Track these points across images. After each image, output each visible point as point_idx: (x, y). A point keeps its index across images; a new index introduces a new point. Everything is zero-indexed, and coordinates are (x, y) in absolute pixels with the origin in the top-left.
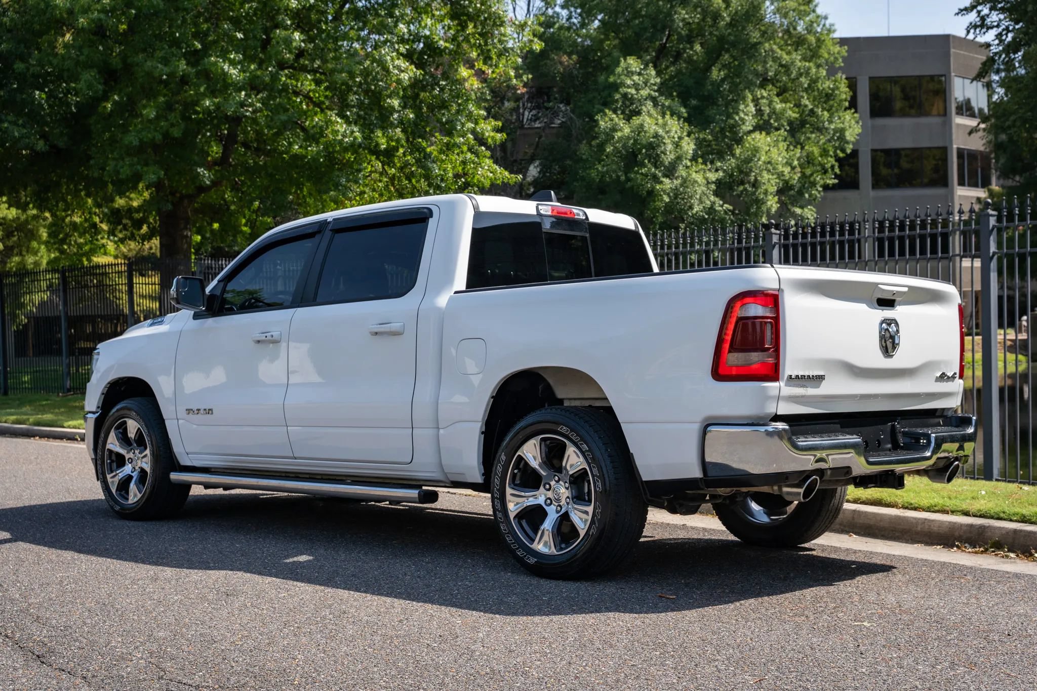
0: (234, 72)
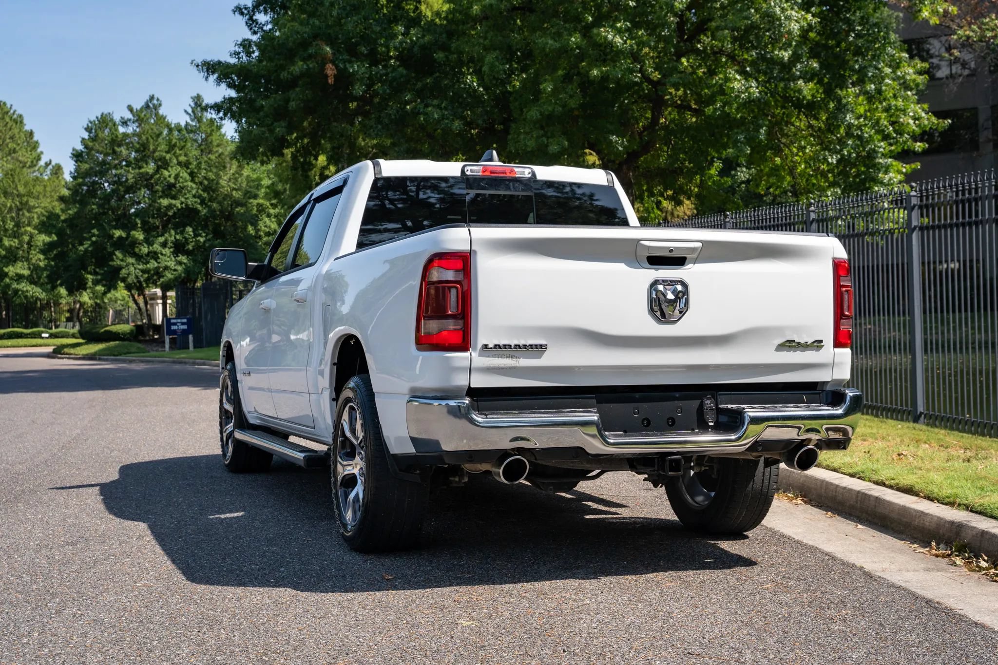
0: (618, 40)
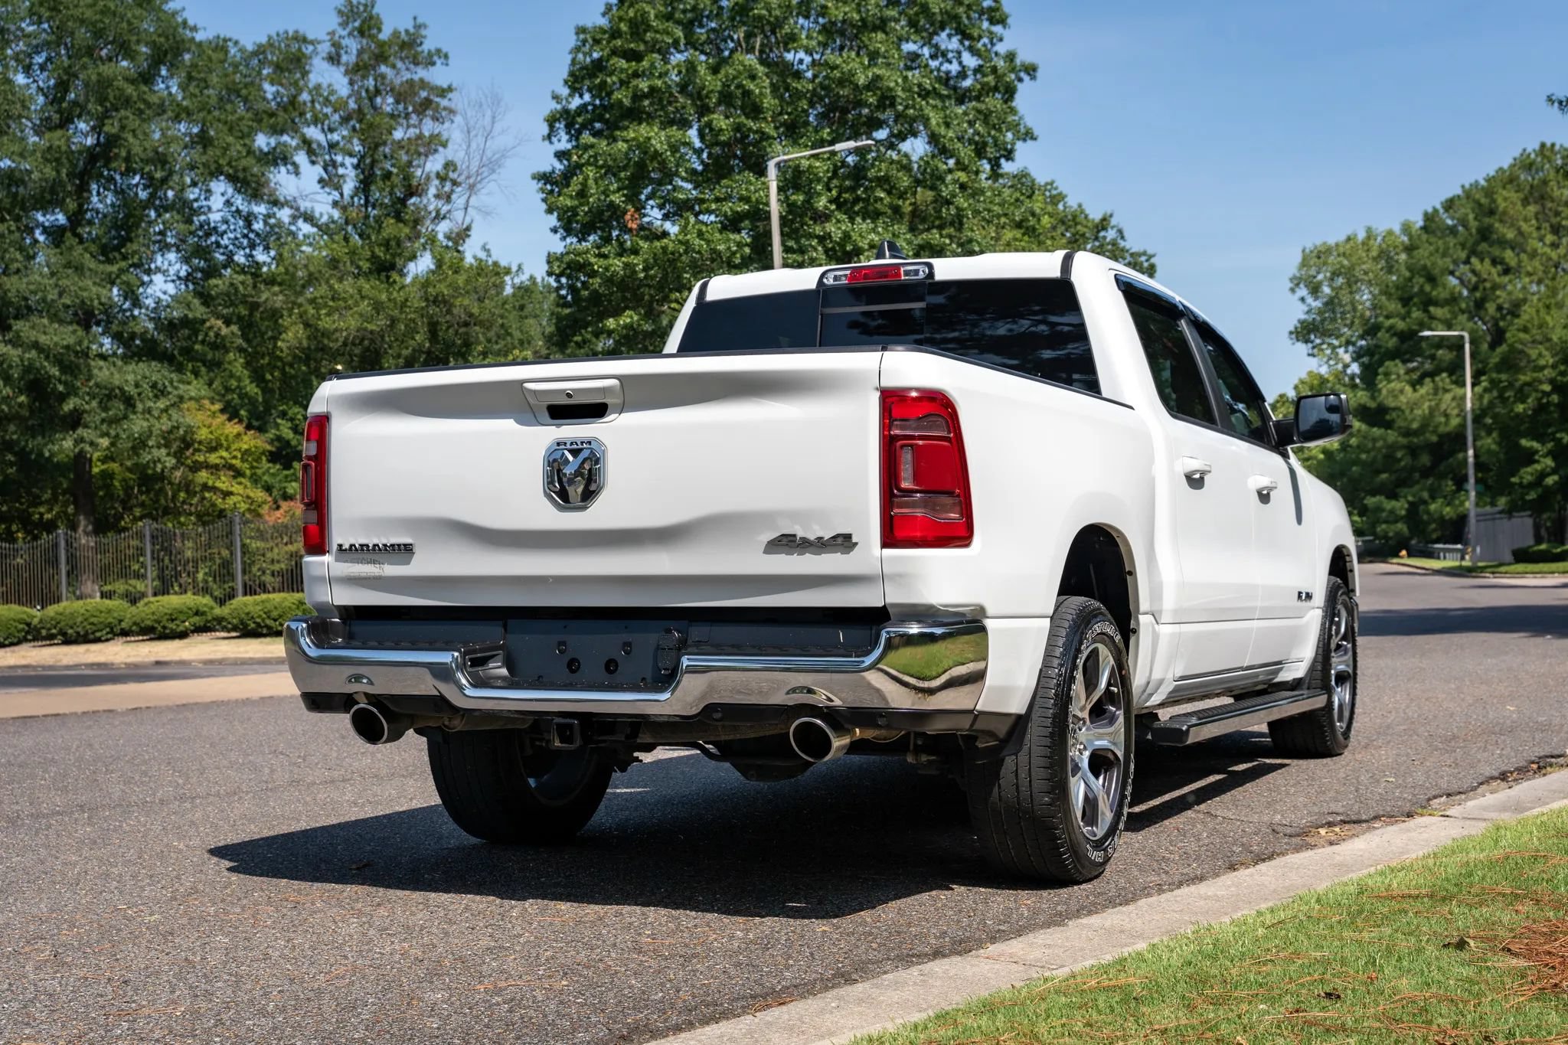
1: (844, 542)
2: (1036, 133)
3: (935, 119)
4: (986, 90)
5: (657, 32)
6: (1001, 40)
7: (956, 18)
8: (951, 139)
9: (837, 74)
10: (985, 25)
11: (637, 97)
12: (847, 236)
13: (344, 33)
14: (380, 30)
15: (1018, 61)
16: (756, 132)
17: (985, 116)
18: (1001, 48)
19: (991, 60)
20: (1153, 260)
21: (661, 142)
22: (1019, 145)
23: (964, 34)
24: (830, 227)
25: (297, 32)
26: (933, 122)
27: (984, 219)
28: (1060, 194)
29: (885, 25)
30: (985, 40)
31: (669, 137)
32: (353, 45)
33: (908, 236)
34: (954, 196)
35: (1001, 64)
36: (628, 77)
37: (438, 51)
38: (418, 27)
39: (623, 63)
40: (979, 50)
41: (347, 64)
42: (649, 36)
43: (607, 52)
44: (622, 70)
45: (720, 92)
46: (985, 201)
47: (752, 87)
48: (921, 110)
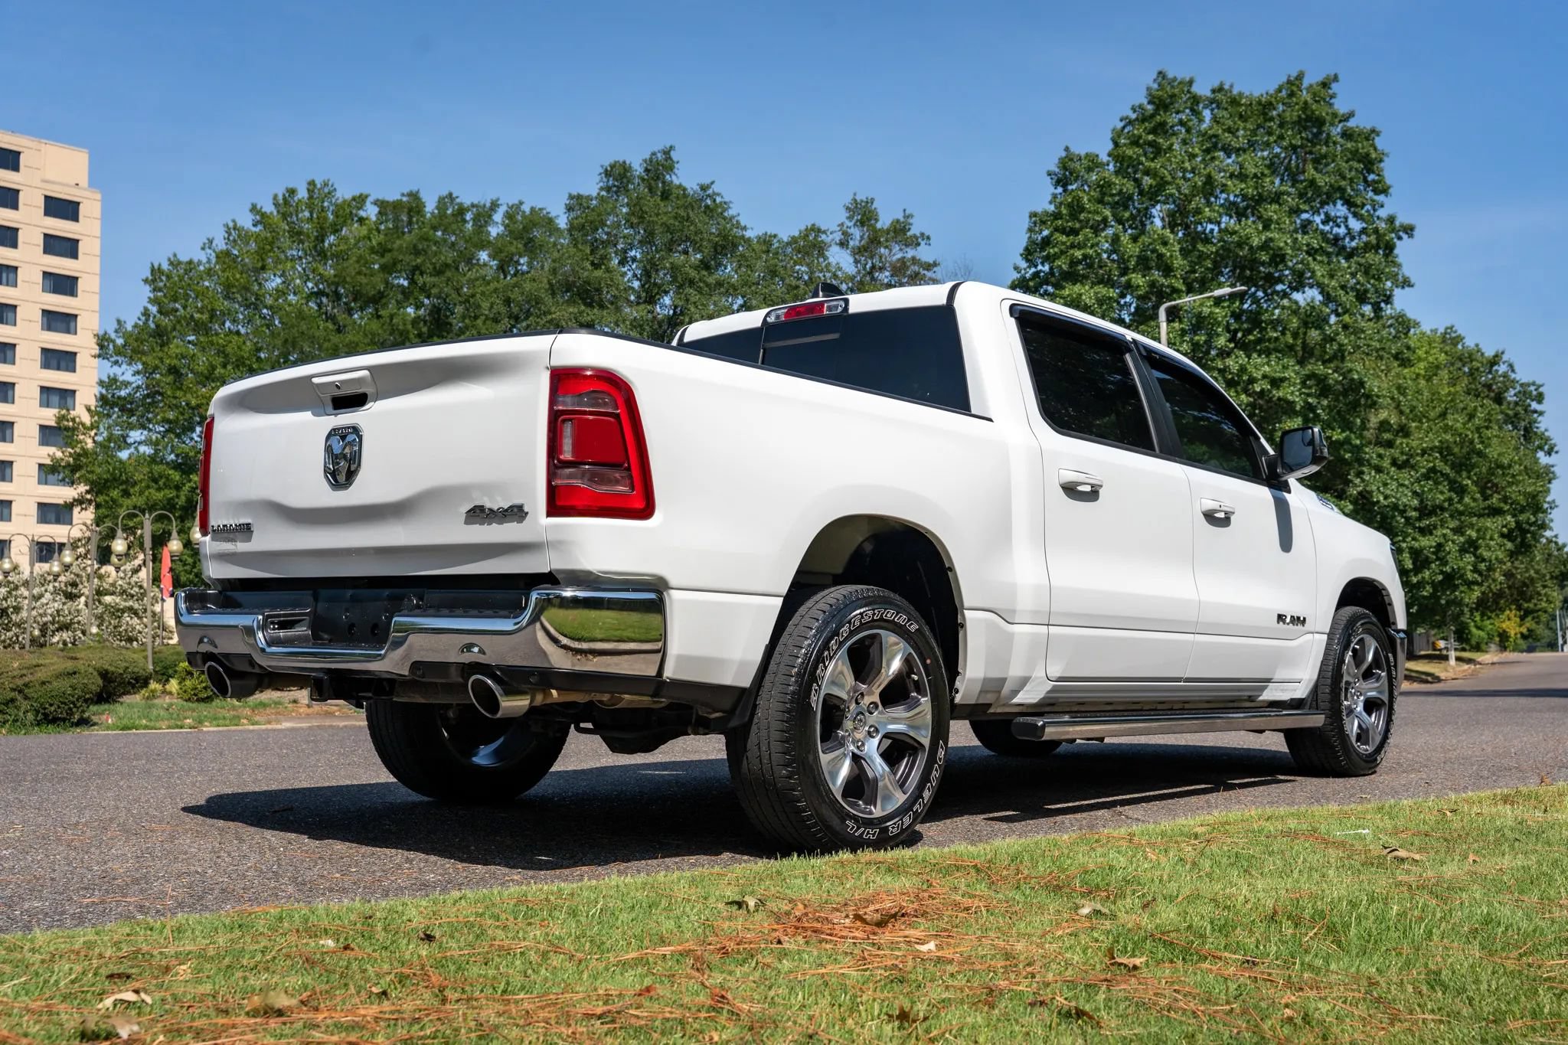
1: (517, 513)
2: (1413, 281)
3: (1320, 271)
4: (1368, 247)
5: (1089, 212)
6: (1382, 206)
7: (1342, 190)
8: (1335, 288)
9: (1235, 238)
10: (1371, 194)
11: (1074, 263)
12: (1243, 369)
13: (851, 224)
14: (877, 220)
15: (1397, 224)
16: (1168, 287)
17: (1367, 270)
18: (1382, 213)
19: (1374, 223)
20: (1541, 390)
21: (1090, 298)
22: (1397, 292)
23: (1349, 203)
24: (1230, 362)
25: (813, 225)
26: (1319, 274)
27: (1364, 352)
28: (1459, 336)
29: (1279, 198)
30: (1368, 207)
31: (1096, 293)
32: (856, 233)
33: (1297, 368)
34: (1338, 334)
35: (1382, 226)
36: (1067, 248)
37: (922, 234)
38: (907, 217)
39: (1064, 238)
40: (1362, 215)
41: (853, 248)
42: (1082, 216)
43: (1051, 229)
44: (1064, 243)
45: (1138, 257)
46: (1365, 338)
47: (1164, 251)
48: (1308, 264)
